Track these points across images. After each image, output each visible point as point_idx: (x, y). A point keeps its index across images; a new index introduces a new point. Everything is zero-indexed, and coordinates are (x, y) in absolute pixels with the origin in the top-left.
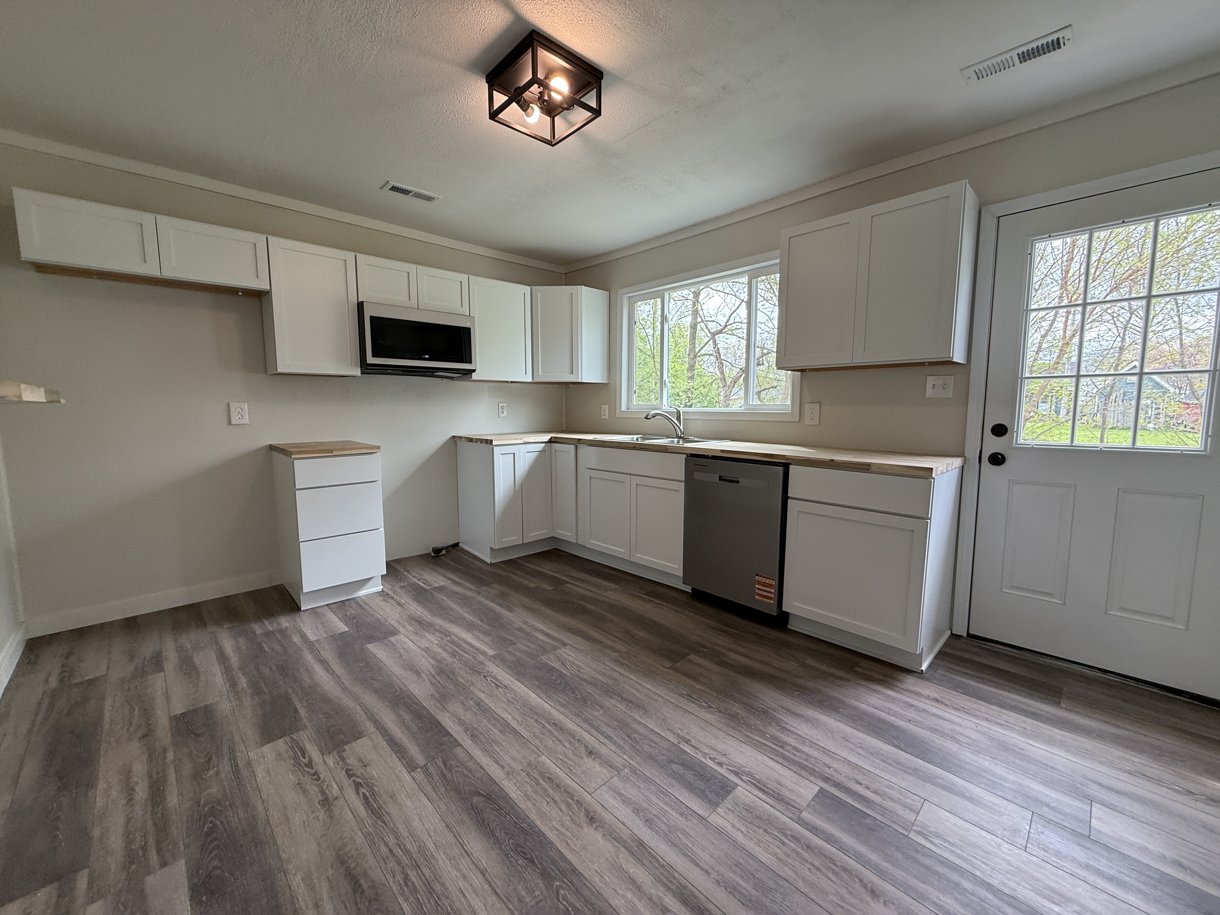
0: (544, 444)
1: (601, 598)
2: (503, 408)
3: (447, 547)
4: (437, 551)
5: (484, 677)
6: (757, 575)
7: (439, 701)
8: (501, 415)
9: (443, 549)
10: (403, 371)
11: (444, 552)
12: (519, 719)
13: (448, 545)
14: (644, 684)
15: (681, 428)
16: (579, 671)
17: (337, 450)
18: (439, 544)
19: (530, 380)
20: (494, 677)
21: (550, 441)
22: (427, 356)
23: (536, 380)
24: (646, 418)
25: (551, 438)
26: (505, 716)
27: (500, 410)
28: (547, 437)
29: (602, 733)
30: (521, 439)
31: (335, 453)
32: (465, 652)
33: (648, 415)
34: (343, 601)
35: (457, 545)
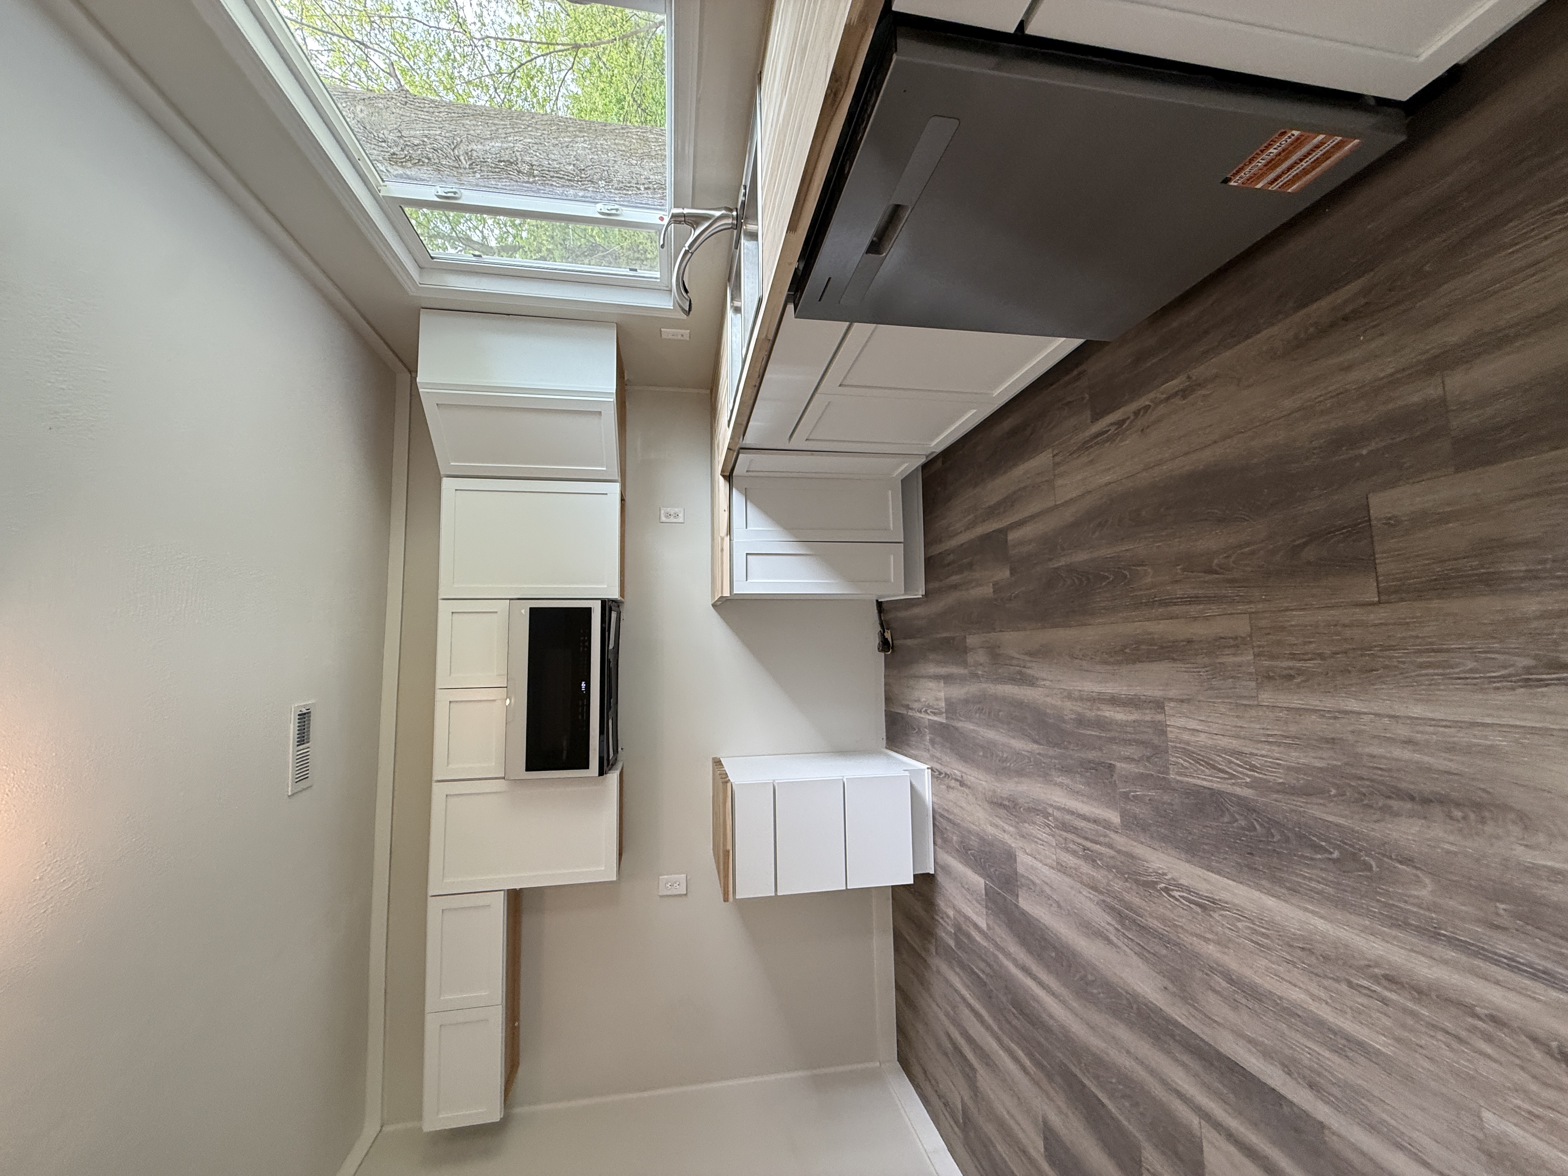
0: (734, 490)
1: (1068, 515)
2: (668, 515)
3: (882, 625)
4: (885, 645)
5: (1166, 890)
6: (1226, 181)
7: (1184, 999)
8: (681, 520)
9: (882, 635)
10: (609, 708)
11: (888, 635)
12: (1322, 994)
13: (878, 622)
14: (1400, 709)
15: (717, 214)
16: (1253, 768)
17: (725, 845)
18: (876, 641)
19: (616, 487)
20: (1180, 887)
21: (729, 477)
22: (583, 685)
23: (617, 477)
24: (688, 312)
25: (724, 476)
26: (1296, 995)
27: (672, 519)
28: (722, 483)
29: (1512, 964)
30: (722, 539)
31: (729, 847)
32: (1096, 842)
33: (683, 310)
34: (934, 825)
35: (879, 604)
